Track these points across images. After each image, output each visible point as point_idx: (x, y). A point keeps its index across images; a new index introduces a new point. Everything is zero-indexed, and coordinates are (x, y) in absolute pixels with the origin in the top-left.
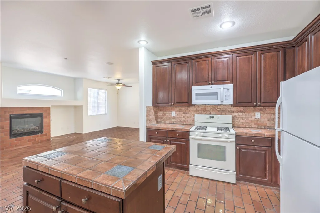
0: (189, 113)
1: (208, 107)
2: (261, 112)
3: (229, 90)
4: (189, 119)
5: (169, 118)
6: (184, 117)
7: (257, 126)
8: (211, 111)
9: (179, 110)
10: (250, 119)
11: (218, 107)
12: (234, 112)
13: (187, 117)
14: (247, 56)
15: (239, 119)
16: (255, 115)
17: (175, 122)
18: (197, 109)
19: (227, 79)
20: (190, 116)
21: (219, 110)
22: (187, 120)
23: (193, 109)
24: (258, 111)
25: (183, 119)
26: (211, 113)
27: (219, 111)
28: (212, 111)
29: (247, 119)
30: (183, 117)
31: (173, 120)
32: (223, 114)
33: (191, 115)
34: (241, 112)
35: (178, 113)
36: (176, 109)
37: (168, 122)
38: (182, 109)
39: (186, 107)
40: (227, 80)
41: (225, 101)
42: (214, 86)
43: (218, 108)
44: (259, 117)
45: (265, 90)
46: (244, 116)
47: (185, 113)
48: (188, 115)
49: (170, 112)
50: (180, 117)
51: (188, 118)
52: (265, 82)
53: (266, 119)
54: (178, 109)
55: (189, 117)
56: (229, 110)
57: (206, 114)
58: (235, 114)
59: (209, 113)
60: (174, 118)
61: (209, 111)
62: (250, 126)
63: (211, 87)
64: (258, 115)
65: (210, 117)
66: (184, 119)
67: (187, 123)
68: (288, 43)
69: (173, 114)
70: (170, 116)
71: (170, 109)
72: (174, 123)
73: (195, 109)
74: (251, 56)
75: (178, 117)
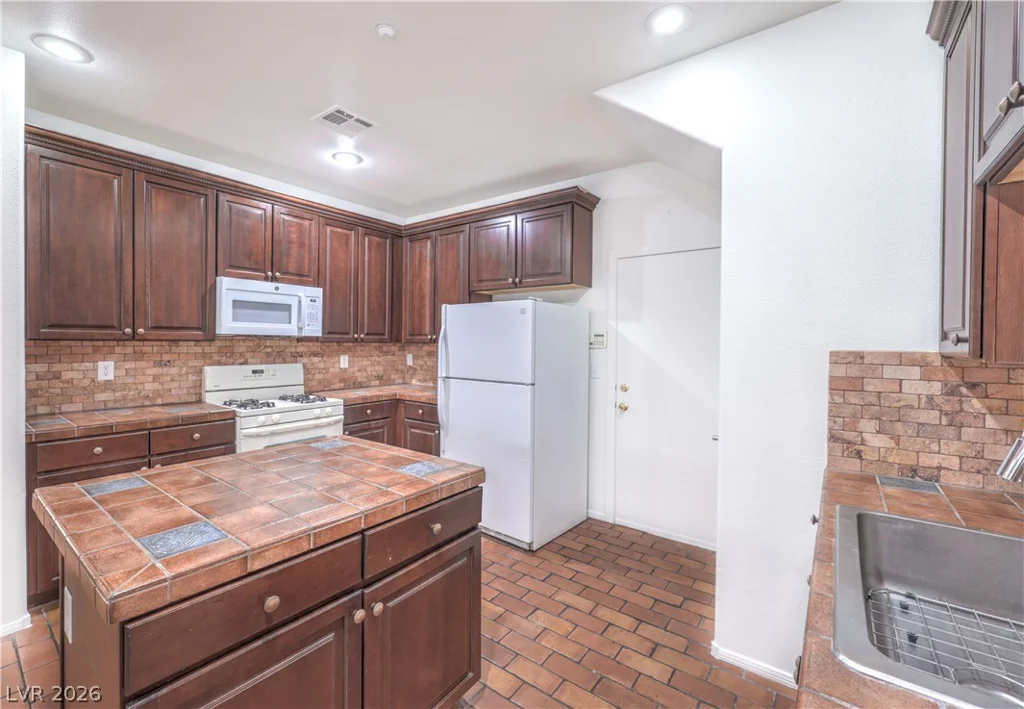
0: (177, 362)
1: (241, 343)
2: (350, 354)
3: (315, 301)
4: (176, 384)
5: (85, 388)
6: (156, 378)
7: (342, 385)
8: (248, 355)
9: (135, 352)
10: (331, 370)
11: (268, 344)
12: (301, 356)
13: (169, 378)
14: (345, 231)
15: (313, 372)
16: (339, 362)
17: (115, 401)
18: (207, 349)
19: (306, 274)
20: (180, 375)
21: (269, 350)
22: (170, 390)
23: (191, 351)
24: (344, 353)
25: (150, 387)
26: (249, 360)
27: (268, 355)
28: (251, 354)
29: (326, 370)
30: (150, 379)
31: (101, 397)
32: (280, 363)
33: (184, 370)
34: (315, 354)
35: (129, 365)
36: (118, 349)
37: (78, 407)
38: (145, 349)
39: (164, 343)
40: (307, 276)
41: (306, 328)
42: (284, 287)
43: (267, 347)
44: (347, 366)
45: (369, 309)
46: (322, 365)
47: (160, 364)
48: (174, 370)
49: (88, 365)
50: (141, 379)
51: (172, 380)
52: (369, 292)
53: (356, 369)
54: (129, 350)
55: (176, 378)
56: (293, 350)
57: (233, 364)
58: (305, 360)
59: (241, 361)
60: (107, 386)
61: (242, 355)
62: (332, 387)
63: (277, 288)
64: (344, 361)
65: (254, 372)
66: (156, 385)
67: (166, 401)
68: (397, 228)
69: (106, 370)
70: (86, 382)
71: (90, 350)
72: (110, 405)
73: (199, 350)
74: (349, 232)
75: (130, 380)
